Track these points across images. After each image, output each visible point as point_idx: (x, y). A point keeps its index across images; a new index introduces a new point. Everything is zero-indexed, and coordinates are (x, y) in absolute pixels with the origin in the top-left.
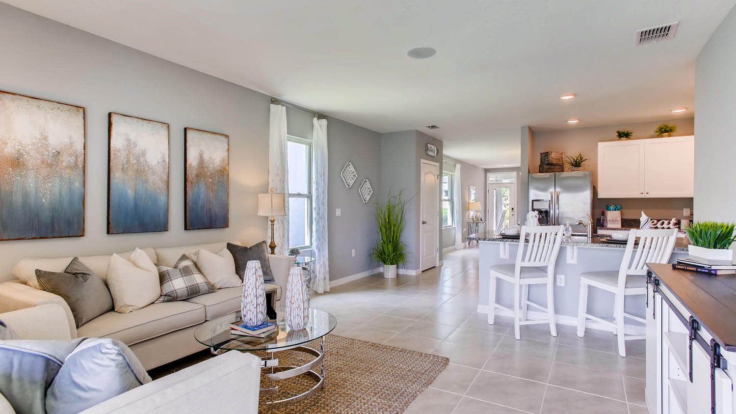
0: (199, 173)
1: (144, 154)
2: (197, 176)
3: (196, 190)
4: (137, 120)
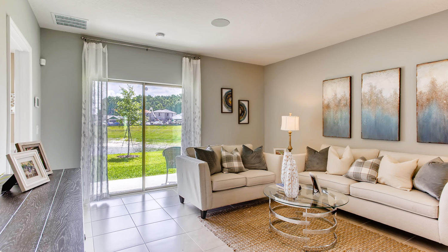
0: (430, 97)
1: (381, 92)
2: (428, 100)
3: (427, 111)
4: (376, 73)
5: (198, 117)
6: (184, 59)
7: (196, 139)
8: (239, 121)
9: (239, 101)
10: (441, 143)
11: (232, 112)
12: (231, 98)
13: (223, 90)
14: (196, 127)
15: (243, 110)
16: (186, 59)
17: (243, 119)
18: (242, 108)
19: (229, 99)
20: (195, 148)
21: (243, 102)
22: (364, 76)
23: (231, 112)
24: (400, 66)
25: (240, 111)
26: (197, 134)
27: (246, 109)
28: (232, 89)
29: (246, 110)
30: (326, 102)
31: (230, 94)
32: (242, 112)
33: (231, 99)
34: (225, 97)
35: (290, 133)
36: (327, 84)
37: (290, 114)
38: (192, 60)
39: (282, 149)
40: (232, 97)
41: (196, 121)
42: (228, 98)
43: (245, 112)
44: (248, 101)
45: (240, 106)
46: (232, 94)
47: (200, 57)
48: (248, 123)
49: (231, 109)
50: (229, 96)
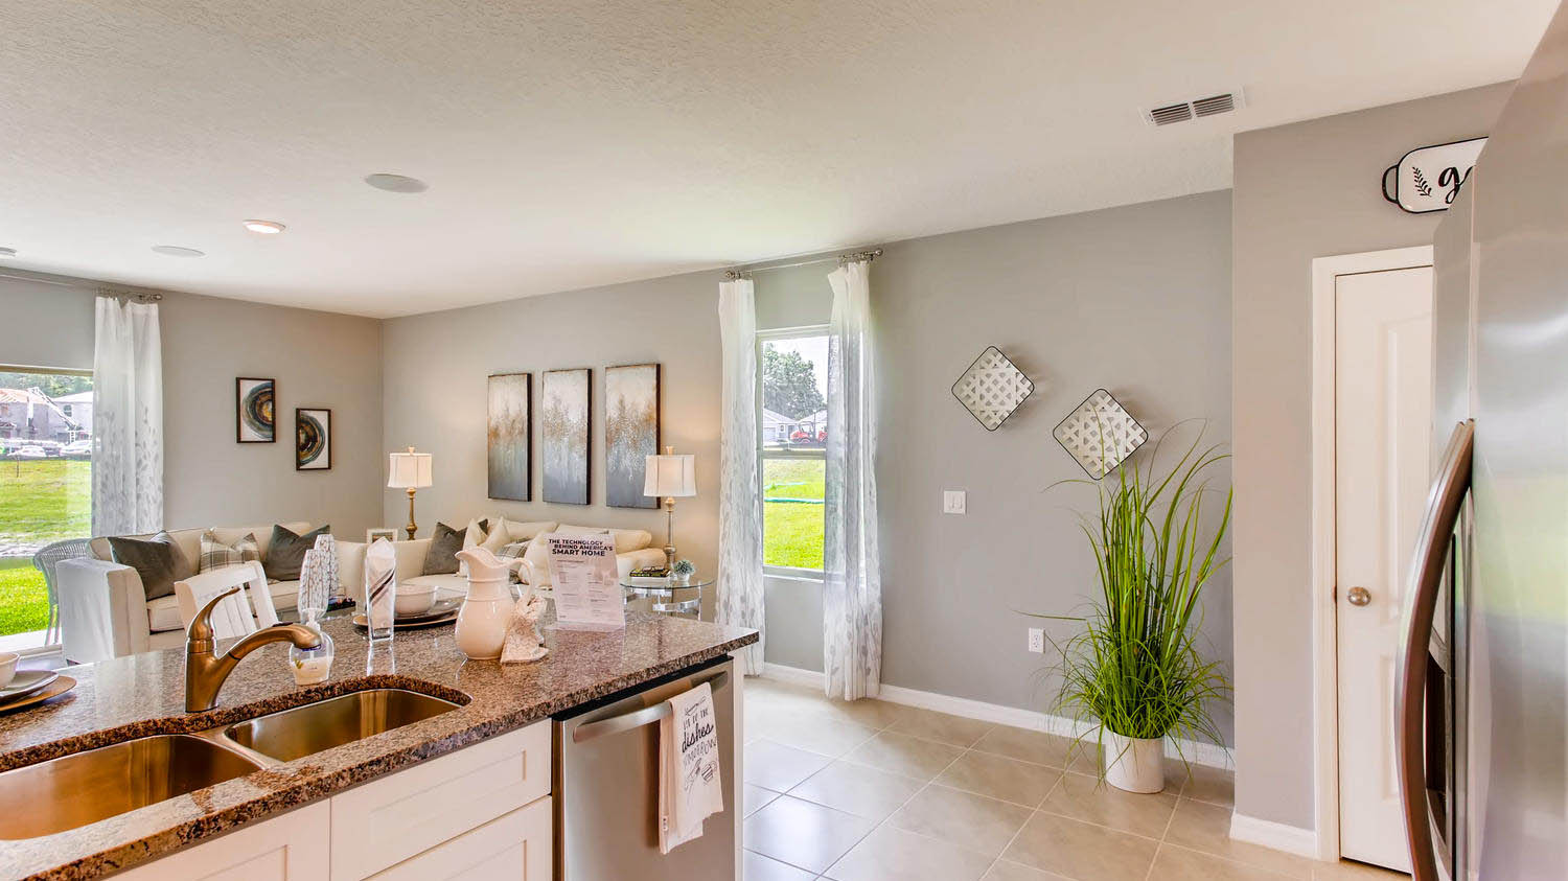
1: (566, 412)
4: (561, 373)
5: (153, 456)
6: (100, 301)
7: (146, 515)
8: (299, 464)
9: (298, 410)
10: (640, 508)
11: (274, 441)
12: (271, 404)
13: (243, 383)
14: (145, 481)
15: (311, 433)
16: (106, 302)
17: (315, 456)
18: (308, 429)
19: (264, 407)
20: (110, 539)
21: (312, 414)
22: (546, 374)
23: (271, 439)
24: (590, 365)
25: (303, 437)
26: (149, 502)
27: (320, 430)
28: (273, 381)
29: (322, 434)
30: (493, 423)
31: (268, 393)
32: (308, 439)
33: (271, 407)
34: (251, 399)
35: (412, 493)
36: (497, 384)
37: (411, 449)
38: (129, 303)
39: (389, 531)
40: (273, 400)
41: (146, 466)
42: (262, 404)
43: (319, 439)
44: (329, 411)
45: (302, 422)
46: (273, 393)
47: (158, 297)
48: (330, 468)
49: (270, 434)
50: (264, 399)
